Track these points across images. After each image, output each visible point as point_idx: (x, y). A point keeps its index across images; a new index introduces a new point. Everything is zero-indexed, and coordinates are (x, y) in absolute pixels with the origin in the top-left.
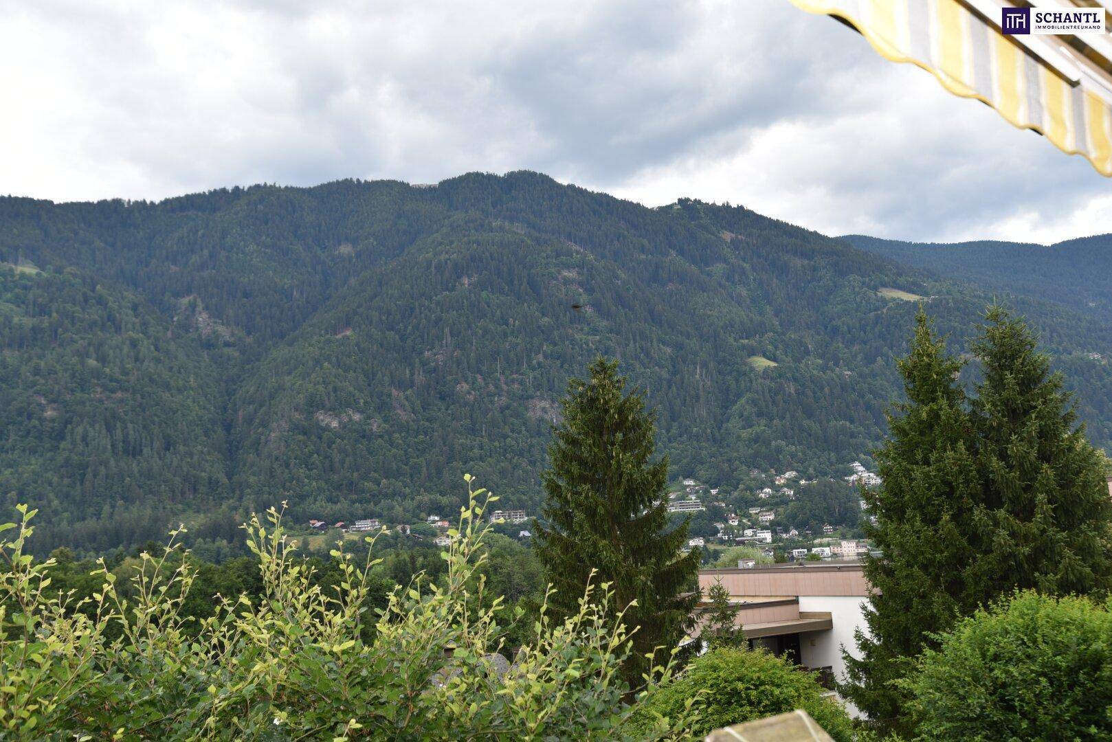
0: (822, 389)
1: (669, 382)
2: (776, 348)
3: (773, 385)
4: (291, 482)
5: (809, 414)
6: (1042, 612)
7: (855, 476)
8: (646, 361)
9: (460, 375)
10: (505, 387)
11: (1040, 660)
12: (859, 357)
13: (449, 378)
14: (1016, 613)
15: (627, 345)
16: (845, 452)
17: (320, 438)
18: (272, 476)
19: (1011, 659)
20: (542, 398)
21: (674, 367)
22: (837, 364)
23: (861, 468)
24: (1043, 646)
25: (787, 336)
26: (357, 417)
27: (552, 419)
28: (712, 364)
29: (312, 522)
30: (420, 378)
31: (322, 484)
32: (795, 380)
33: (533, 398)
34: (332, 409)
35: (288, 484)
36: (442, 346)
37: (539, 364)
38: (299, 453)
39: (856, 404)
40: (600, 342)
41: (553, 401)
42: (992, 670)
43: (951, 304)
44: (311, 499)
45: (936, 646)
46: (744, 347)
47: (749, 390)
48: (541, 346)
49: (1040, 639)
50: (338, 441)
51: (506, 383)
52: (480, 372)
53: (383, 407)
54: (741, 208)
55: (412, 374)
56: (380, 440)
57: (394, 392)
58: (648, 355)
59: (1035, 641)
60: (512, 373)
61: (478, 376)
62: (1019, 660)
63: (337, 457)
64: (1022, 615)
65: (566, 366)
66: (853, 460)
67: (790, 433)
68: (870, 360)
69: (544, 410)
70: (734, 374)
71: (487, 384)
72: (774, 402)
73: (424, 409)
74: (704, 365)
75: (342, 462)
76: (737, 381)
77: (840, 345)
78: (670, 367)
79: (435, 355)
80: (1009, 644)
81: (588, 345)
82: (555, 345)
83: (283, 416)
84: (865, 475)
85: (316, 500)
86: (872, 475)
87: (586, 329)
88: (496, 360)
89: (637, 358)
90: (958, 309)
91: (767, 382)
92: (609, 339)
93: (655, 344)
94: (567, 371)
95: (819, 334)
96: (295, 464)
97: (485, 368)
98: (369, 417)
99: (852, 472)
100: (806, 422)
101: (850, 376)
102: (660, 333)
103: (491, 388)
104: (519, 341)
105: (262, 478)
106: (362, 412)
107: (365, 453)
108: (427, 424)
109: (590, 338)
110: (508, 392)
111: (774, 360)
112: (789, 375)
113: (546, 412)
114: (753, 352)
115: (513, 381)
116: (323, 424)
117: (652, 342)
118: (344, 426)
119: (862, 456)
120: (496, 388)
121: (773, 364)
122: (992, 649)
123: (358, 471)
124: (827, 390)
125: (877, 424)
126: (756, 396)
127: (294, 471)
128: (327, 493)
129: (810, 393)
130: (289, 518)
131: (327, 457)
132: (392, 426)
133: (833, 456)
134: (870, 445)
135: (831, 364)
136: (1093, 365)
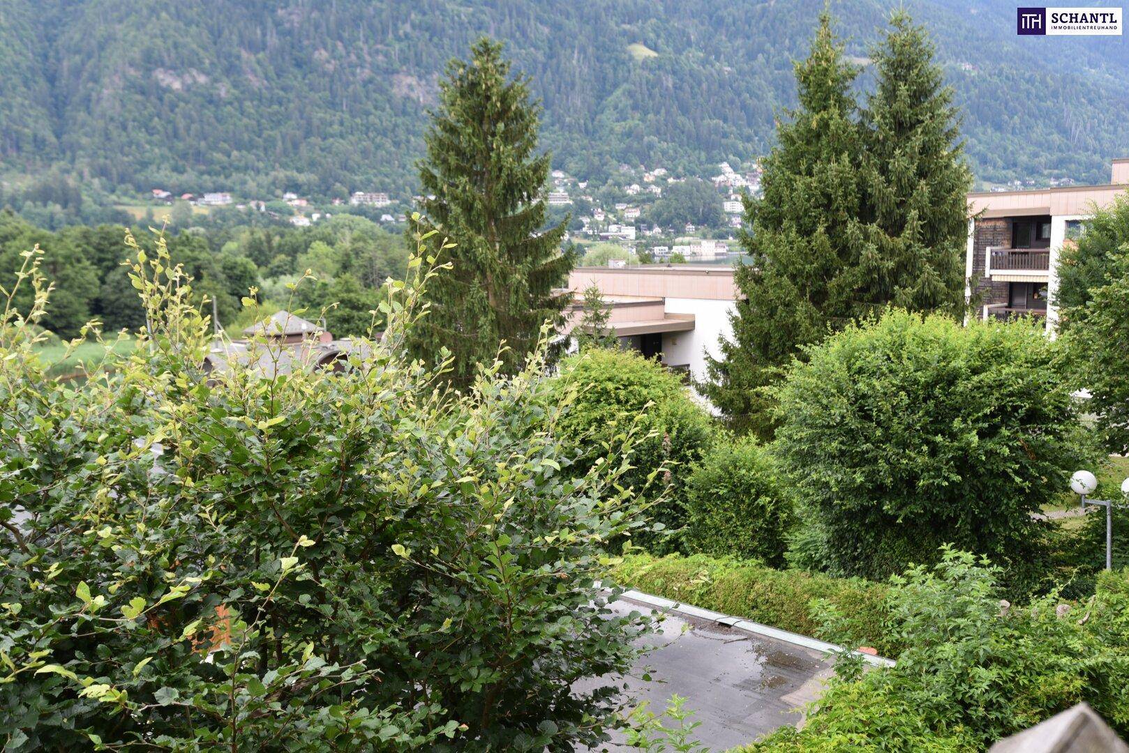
0: (700, 84)
1: (545, 65)
2: (658, 36)
3: (651, 77)
4: (130, 146)
5: (684, 110)
6: (911, 330)
7: (723, 176)
8: (522, 40)
9: (318, 40)
10: (368, 59)
11: (901, 374)
12: (741, 52)
13: (306, 43)
14: (886, 331)
15: (502, 21)
16: (715, 152)
17: (161, 99)
18: (108, 139)
19: (874, 373)
20: (408, 74)
21: (551, 49)
22: (717, 58)
23: (730, 170)
24: (905, 362)
25: (671, 23)
26: (202, 79)
27: (419, 98)
28: (590, 49)
29: (156, 191)
30: (273, 40)
31: (165, 151)
32: (674, 73)
33: (398, 72)
34: (174, 68)
35: (126, 149)
36: (297, 5)
37: (406, 35)
38: (137, 114)
39: (732, 102)
40: (473, 15)
41: (420, 77)
42: (855, 382)
44: (154, 167)
45: (806, 360)
46: (624, 33)
47: (626, 80)
48: (409, 14)
49: (905, 356)
50: (182, 104)
51: (369, 54)
52: (341, 38)
53: (231, 70)
55: (264, 35)
56: (229, 108)
57: (244, 54)
58: (524, 33)
59: (899, 357)
60: (376, 43)
61: (339, 44)
62: (883, 374)
63: (181, 124)
64: (891, 332)
65: (436, 39)
66: (722, 161)
67: (663, 129)
68: (751, 56)
69: (410, 87)
70: (613, 62)
71: (348, 53)
72: (650, 95)
73: (279, 76)
74: (583, 50)
75: (188, 129)
76: (615, 69)
77: (724, 38)
78: (547, 50)
79: (290, 14)
80: (875, 360)
81: (460, 18)
82: (425, 14)
83: (116, 71)
84: (732, 176)
85: (159, 168)
86: (738, 176)
88: (358, 26)
89: (512, 36)
90: (846, 7)
91: (646, 73)
92: (483, 12)
93: (532, 22)
94: (436, 45)
95: (703, 24)
96: (134, 127)
97: (346, 35)
98: (216, 80)
99: (719, 173)
100: (681, 119)
101: (729, 72)
102: (538, 9)
103: (353, 58)
104: (384, 6)
105: (96, 139)
106: (207, 74)
107: (212, 120)
108: (281, 93)
109: (462, 9)
110: (372, 64)
111: (655, 49)
112: (668, 67)
113: (412, 90)
114: (633, 40)
115: (377, 52)
116: (164, 84)
117: (529, 19)
118: (188, 89)
119: (731, 157)
120: (359, 58)
121: (653, 54)
122: (858, 364)
123: (205, 139)
124: (704, 86)
125: (749, 125)
126: (633, 87)
127: (133, 134)
128: (172, 162)
129: (687, 88)
130: (130, 186)
131: (169, 122)
132: (243, 92)
133: (703, 156)
134: (740, 146)
135: (712, 57)
136: (962, 76)
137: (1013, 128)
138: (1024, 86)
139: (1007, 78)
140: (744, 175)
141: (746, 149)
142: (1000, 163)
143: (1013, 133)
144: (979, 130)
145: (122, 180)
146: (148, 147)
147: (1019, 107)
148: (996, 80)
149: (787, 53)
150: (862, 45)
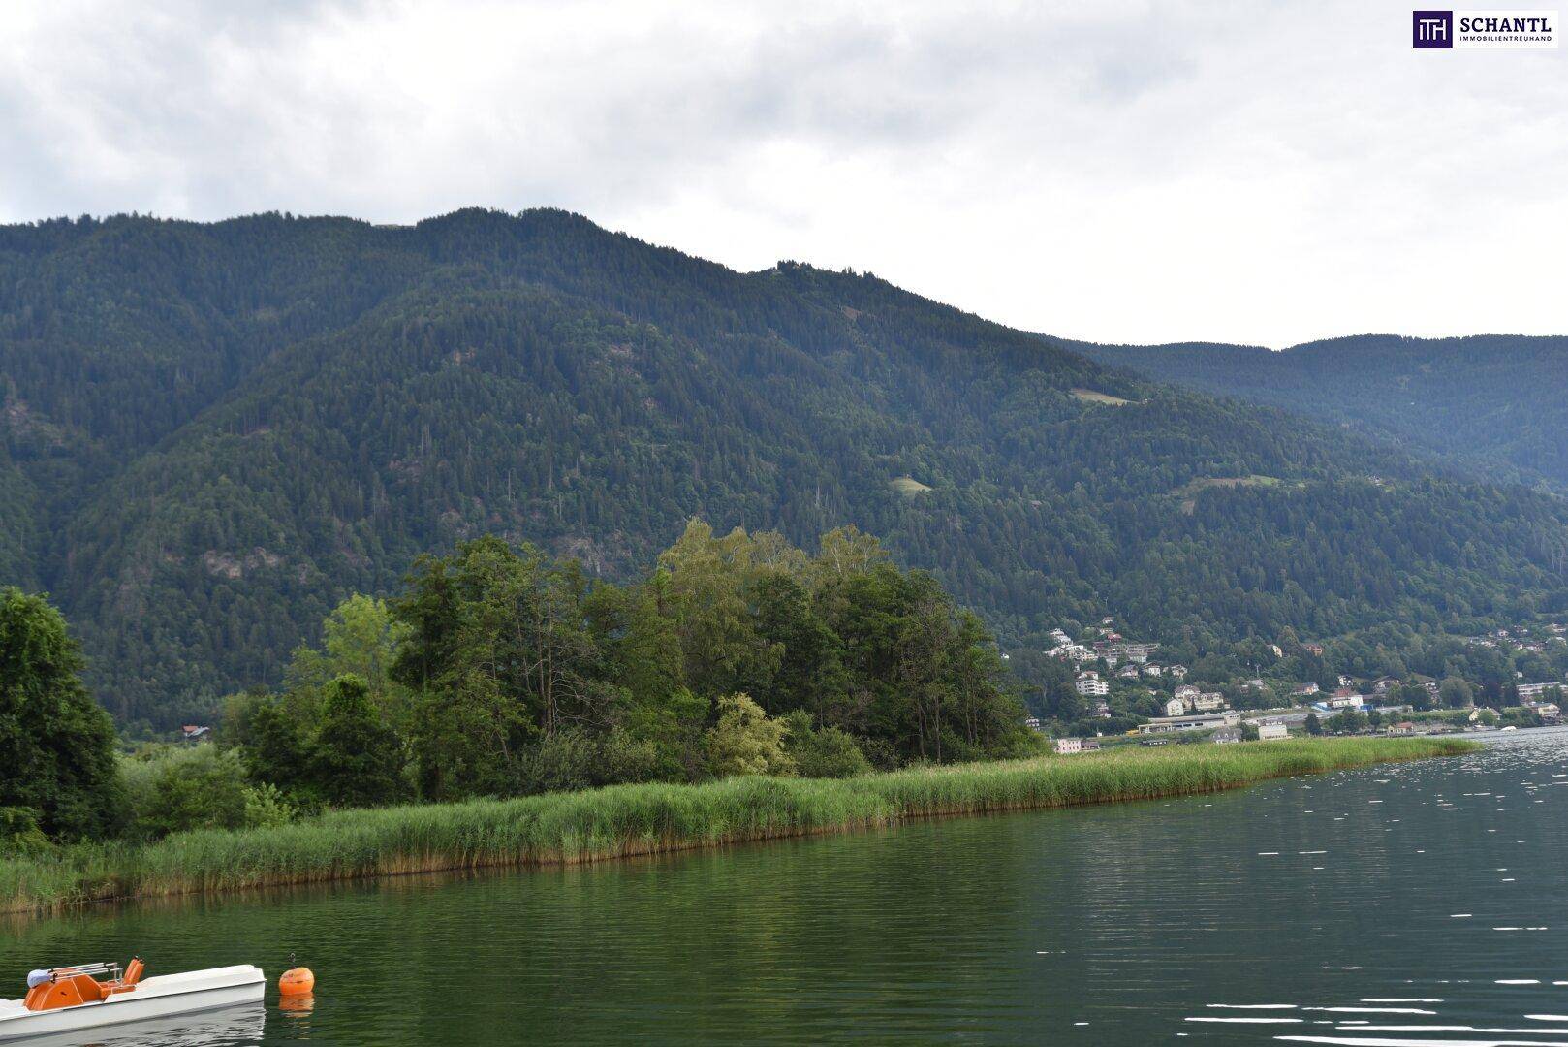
0: (1001, 525)
1: (774, 513)
2: (931, 466)
3: (929, 517)
4: (154, 664)
5: (986, 561)
7: (1057, 649)
8: (739, 482)
9: (446, 498)
10: (519, 518)
12: (1049, 484)
13: (429, 502)
15: (709, 458)
16: (1040, 615)
17: (209, 594)
18: (122, 656)
20: (577, 534)
21: (781, 492)
22: (1020, 489)
23: (1065, 639)
25: (947, 449)
26: (273, 561)
27: (594, 567)
28: (838, 489)
29: (187, 728)
30: (380, 501)
31: (209, 667)
32: (962, 511)
33: (562, 534)
34: (232, 548)
35: (149, 667)
36: (417, 453)
37: (573, 482)
38: (169, 617)
39: (1051, 546)
40: (668, 453)
41: (595, 539)
43: (1175, 408)
44: (189, 692)
46: (884, 465)
47: (894, 525)
48: (577, 454)
50: (240, 598)
51: (521, 511)
52: (479, 494)
53: (318, 546)
54: (869, 276)
55: (368, 496)
56: (311, 597)
57: (337, 523)
58: (741, 473)
60: (530, 496)
61: (477, 501)
63: (237, 624)
65: (616, 486)
66: (1052, 627)
67: (958, 586)
68: (1065, 487)
69: (580, 552)
70: (872, 502)
71: (490, 513)
72: (932, 544)
73: (387, 550)
74: (827, 489)
75: (246, 633)
76: (877, 513)
77: (1020, 467)
78: (776, 492)
79: (406, 467)
81: (650, 457)
82: (599, 455)
83: (144, 558)
84: (1071, 647)
85: (197, 693)
86: (1081, 647)
87: (646, 433)
88: (504, 476)
89: (725, 478)
90: (1185, 416)
91: (921, 513)
92: (680, 447)
93: (752, 457)
94: (617, 495)
95: (988, 451)
96: (163, 635)
97: (487, 488)
98: (294, 561)
99: (1053, 644)
100: (982, 573)
101: (1039, 508)
102: (760, 441)
103: (497, 517)
104: (542, 447)
105: (103, 659)
106: (281, 554)
107: (285, 616)
108: (391, 573)
109: (653, 446)
110: (524, 525)
111: (929, 484)
112: (953, 504)
113: (585, 557)
114: (898, 472)
115: (532, 508)
116: (215, 572)
117: (747, 454)
118: (250, 576)
119: (1065, 620)
120: (505, 518)
121: (928, 489)
123: (272, 644)
124: (1008, 525)
125: (1082, 575)
126: (906, 534)
127: (161, 646)
128: (218, 681)
129: (984, 530)
130: (147, 722)
131: (219, 623)
132: (334, 575)
133: (1023, 620)
134: (1076, 605)
135: (1012, 489)
136: (1375, 493)
137: (1468, 559)
138: (1464, 503)
139: (1438, 493)
140: (1089, 645)
141: (1084, 609)
142: (1467, 607)
143: (1470, 566)
144: (1418, 564)
145: (136, 715)
146: (182, 662)
147: (1468, 531)
148: (1423, 496)
149: (1114, 479)
150: (1218, 461)
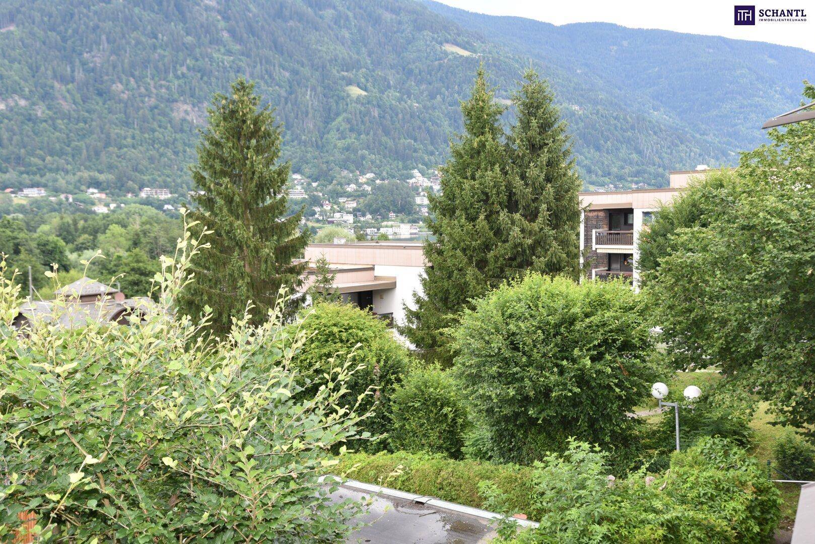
0: (397, 115)
1: (286, 99)
2: (367, 81)
3: (363, 109)
5: (387, 133)
6: (543, 288)
7: (414, 179)
8: (269, 81)
9: (115, 76)
10: (154, 91)
11: (538, 318)
12: (425, 94)
13: (106, 78)
14: (527, 288)
15: (255, 67)
16: (409, 162)
19: (520, 317)
20: (185, 102)
21: (290, 87)
22: (409, 97)
23: (419, 175)
24: (541, 309)
25: (376, 72)
26: (23, 103)
27: (193, 120)
28: (319, 89)
30: (80, 75)
32: (379, 106)
33: (177, 101)
36: (99, 50)
37: (183, 74)
39: (420, 128)
40: (233, 62)
41: (194, 105)
42: (507, 324)
43: (491, 61)
45: (474, 309)
46: (343, 78)
47: (345, 111)
48: (185, 60)
49: (540, 305)
50: (6, 121)
51: (155, 87)
52: (133, 76)
53: (47, 96)
55: (73, 71)
56: (44, 124)
57: (57, 85)
58: (271, 76)
59: (537, 306)
60: (160, 79)
61: (132, 79)
62: (526, 318)
64: (531, 288)
65: (205, 78)
66: (414, 168)
67: (372, 145)
68: (432, 97)
69: (186, 112)
70: (335, 98)
71: (139, 86)
72: (362, 121)
73: (84, 102)
74: (314, 89)
75: (10, 140)
76: (337, 103)
77: (413, 83)
78: (288, 88)
79: (93, 57)
80: (521, 308)
81: (223, 64)
82: (197, 60)
84: (421, 179)
86: (425, 179)
87: (223, 50)
88: (147, 67)
89: (262, 78)
90: (495, 66)
91: (359, 106)
92: (240, 60)
93: (277, 68)
94: (206, 83)
95: (398, 73)
97: (137, 73)
98: (34, 104)
99: (412, 177)
100: (384, 139)
101: (417, 107)
102: (281, 59)
103: (143, 90)
104: (166, 53)
106: (27, 99)
107: (31, 133)
108: (86, 114)
109: (225, 57)
110: (157, 95)
111: (366, 90)
112: (375, 103)
113: (188, 114)
114: (350, 83)
115: (161, 86)
117: (274, 66)
118: (11, 110)
119: (420, 166)
120: (147, 90)
121: (364, 93)
122: (509, 311)
123: (25, 147)
124: (400, 116)
125: (432, 144)
126: (350, 116)
129: (388, 117)
132: (55, 113)
133: (400, 164)
134: (426, 158)
135: (405, 97)
136: (573, 114)
137: (607, 150)
138: (613, 122)
139: (602, 116)
140: (429, 178)
141: (430, 161)
142: (600, 173)
143: (608, 153)
144: (585, 150)
147: (611, 136)
148: (595, 117)
149: (456, 95)
150: (506, 91)
